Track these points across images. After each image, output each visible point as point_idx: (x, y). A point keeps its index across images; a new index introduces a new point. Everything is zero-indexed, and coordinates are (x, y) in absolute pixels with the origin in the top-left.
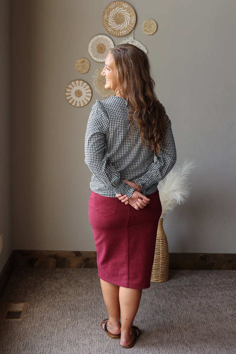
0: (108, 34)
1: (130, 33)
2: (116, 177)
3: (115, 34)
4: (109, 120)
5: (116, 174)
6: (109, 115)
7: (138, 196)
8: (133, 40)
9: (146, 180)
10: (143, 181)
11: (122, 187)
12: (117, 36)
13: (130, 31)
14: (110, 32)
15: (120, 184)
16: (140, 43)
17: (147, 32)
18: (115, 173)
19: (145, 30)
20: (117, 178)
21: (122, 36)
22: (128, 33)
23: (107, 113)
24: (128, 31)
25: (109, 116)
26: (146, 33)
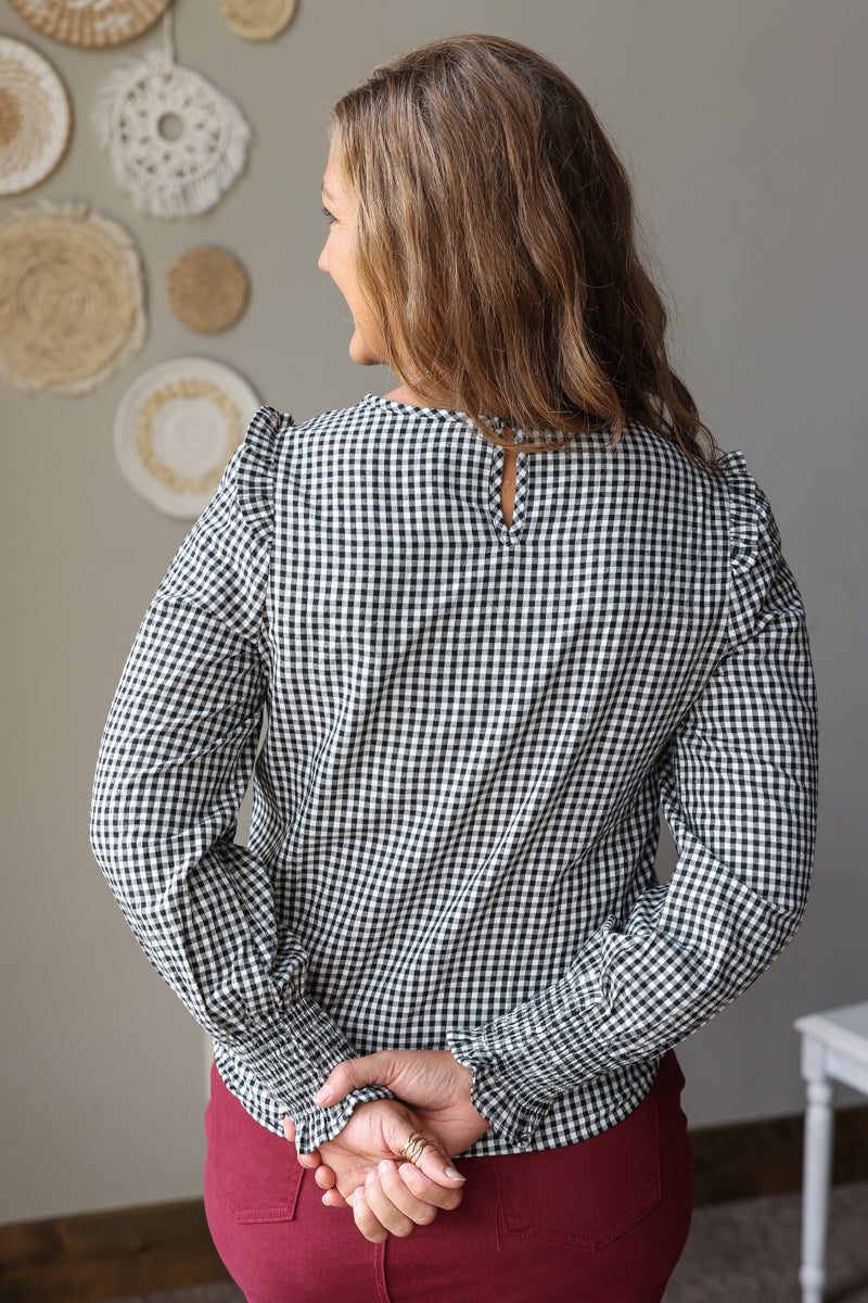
0: (24, 30)
1: (153, 28)
2: (255, 969)
3: (70, 31)
4: (268, 559)
5: (270, 950)
6: (278, 519)
7: (380, 1144)
8: (168, 66)
9: (528, 1031)
10: (508, 1041)
11: (288, 1053)
12: (79, 47)
13: (150, 17)
14: (37, 21)
15: (282, 1031)
16: (207, 88)
17: (247, 23)
18: (264, 940)
19: (234, 16)
20: (258, 980)
21: (109, 47)
22: (140, 27)
23: (267, 508)
24: (140, 15)
25: (279, 531)
26: (238, 29)
